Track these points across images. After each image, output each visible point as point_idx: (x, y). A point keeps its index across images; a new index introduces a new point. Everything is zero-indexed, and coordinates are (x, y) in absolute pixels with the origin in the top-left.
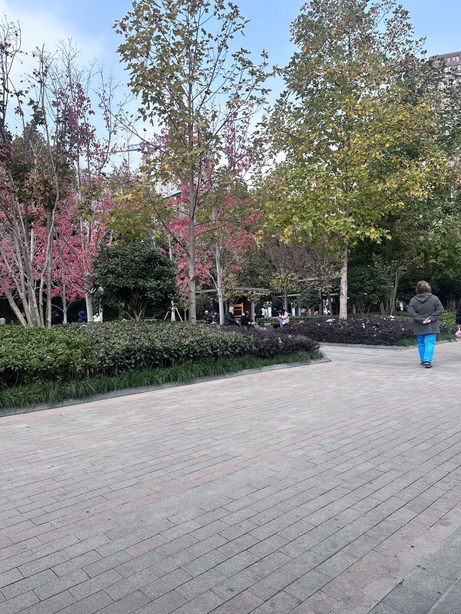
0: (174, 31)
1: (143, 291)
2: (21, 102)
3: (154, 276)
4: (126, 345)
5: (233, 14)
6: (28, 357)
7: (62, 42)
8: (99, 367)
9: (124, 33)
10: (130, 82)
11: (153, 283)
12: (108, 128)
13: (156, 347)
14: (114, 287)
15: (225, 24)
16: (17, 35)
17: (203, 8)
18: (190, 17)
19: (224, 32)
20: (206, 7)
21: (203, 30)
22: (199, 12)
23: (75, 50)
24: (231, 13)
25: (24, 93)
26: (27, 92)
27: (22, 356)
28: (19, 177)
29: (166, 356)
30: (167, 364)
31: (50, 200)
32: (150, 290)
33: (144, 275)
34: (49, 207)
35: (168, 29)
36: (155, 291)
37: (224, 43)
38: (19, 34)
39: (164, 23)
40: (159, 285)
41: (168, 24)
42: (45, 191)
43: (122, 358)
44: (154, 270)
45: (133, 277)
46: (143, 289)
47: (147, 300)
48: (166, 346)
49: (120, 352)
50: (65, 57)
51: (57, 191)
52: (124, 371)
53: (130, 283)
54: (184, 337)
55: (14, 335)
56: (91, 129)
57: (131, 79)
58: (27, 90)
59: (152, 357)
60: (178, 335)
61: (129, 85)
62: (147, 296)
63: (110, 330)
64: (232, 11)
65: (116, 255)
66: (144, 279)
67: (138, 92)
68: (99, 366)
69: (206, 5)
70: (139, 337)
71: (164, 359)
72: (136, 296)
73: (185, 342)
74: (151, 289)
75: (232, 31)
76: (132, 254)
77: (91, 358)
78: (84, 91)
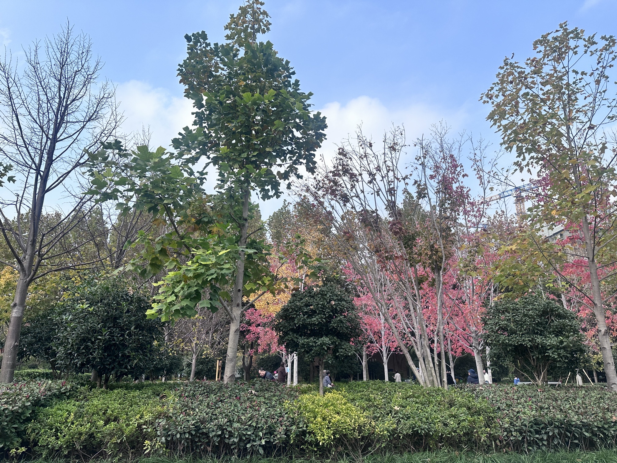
0: (542, 84)
1: (543, 349)
2: (407, 184)
3: (553, 331)
4: (534, 416)
5: (609, 45)
6: (432, 421)
7: (434, 126)
8: (506, 440)
9: (490, 101)
10: (502, 141)
11: (553, 339)
12: (481, 185)
13: (572, 421)
14: (507, 345)
15: (600, 57)
16: (402, 134)
17: (571, 52)
18: (556, 65)
19: (601, 64)
20: (575, 50)
21: (574, 71)
22: (567, 57)
23: (445, 128)
24: (606, 45)
25: (409, 176)
26: (411, 175)
27: (427, 419)
28: (408, 245)
29: (586, 434)
30: (591, 445)
31: (436, 262)
32: (550, 349)
33: (541, 331)
34: (437, 268)
35: (535, 84)
36: (558, 349)
37: (602, 75)
38: (403, 133)
39: (530, 80)
40: (562, 342)
41: (535, 79)
42: (432, 255)
43: (530, 432)
44: (552, 324)
45: (527, 333)
46: (542, 346)
47: (548, 360)
48: (585, 421)
49: (526, 423)
50: (438, 137)
51: (442, 253)
52: (535, 448)
53: (526, 341)
54: (608, 409)
55: (416, 395)
56: (465, 190)
57: (503, 138)
58: (411, 173)
59: (569, 434)
60: (599, 407)
61: (501, 144)
62: (549, 356)
63: (510, 395)
64: (607, 43)
65: (506, 310)
66: (541, 335)
67: (511, 148)
68: (506, 438)
69: (575, 49)
70: (547, 406)
71: (585, 438)
72: (535, 355)
73: (611, 417)
74: (552, 347)
75: (610, 60)
76: (524, 307)
77: (495, 427)
78: (457, 159)
